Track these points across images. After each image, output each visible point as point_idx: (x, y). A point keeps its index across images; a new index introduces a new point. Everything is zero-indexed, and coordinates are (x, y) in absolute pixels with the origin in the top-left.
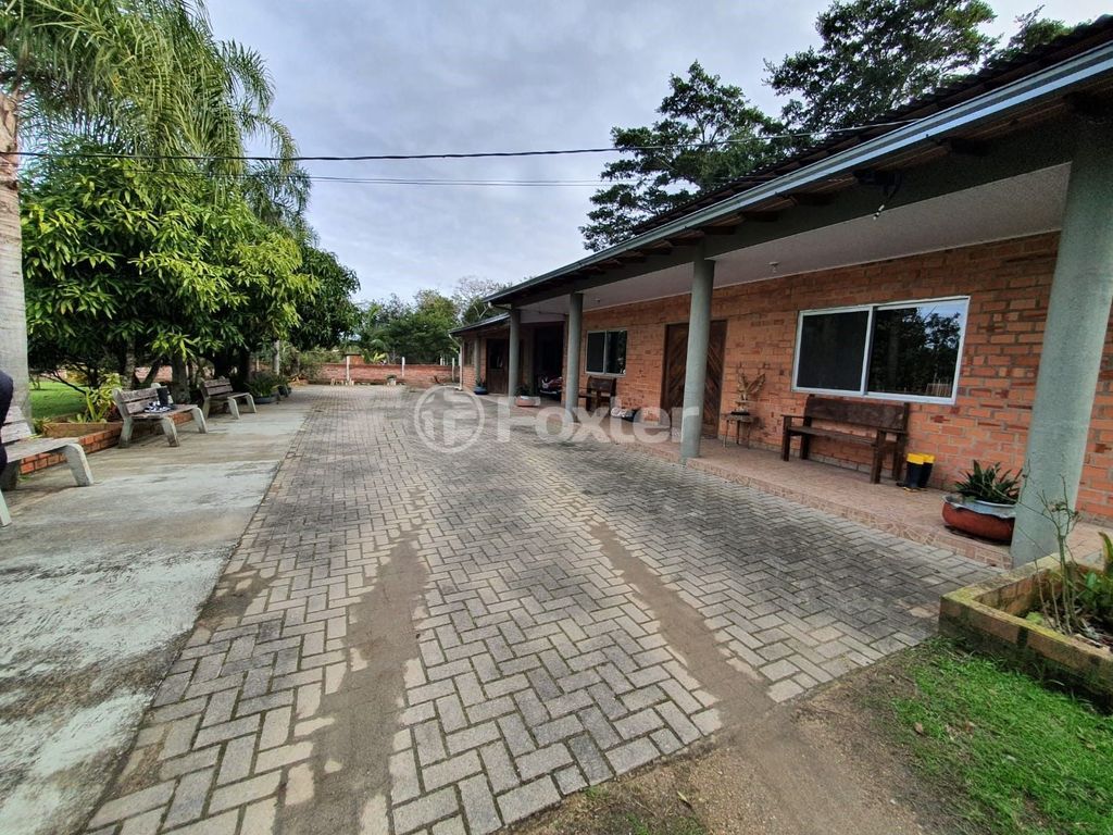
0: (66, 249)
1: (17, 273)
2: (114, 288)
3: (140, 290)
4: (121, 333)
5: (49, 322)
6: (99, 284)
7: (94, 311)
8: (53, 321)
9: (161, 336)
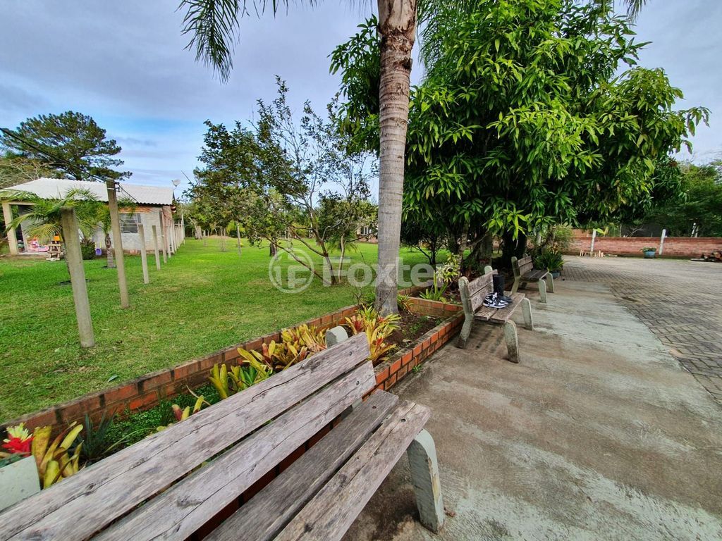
0: (436, 129)
1: (401, 157)
2: (466, 167)
3: (488, 164)
4: (464, 214)
5: (417, 208)
6: (455, 164)
7: (449, 192)
8: (419, 207)
9: (497, 215)
